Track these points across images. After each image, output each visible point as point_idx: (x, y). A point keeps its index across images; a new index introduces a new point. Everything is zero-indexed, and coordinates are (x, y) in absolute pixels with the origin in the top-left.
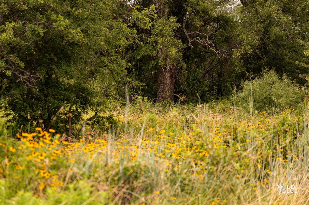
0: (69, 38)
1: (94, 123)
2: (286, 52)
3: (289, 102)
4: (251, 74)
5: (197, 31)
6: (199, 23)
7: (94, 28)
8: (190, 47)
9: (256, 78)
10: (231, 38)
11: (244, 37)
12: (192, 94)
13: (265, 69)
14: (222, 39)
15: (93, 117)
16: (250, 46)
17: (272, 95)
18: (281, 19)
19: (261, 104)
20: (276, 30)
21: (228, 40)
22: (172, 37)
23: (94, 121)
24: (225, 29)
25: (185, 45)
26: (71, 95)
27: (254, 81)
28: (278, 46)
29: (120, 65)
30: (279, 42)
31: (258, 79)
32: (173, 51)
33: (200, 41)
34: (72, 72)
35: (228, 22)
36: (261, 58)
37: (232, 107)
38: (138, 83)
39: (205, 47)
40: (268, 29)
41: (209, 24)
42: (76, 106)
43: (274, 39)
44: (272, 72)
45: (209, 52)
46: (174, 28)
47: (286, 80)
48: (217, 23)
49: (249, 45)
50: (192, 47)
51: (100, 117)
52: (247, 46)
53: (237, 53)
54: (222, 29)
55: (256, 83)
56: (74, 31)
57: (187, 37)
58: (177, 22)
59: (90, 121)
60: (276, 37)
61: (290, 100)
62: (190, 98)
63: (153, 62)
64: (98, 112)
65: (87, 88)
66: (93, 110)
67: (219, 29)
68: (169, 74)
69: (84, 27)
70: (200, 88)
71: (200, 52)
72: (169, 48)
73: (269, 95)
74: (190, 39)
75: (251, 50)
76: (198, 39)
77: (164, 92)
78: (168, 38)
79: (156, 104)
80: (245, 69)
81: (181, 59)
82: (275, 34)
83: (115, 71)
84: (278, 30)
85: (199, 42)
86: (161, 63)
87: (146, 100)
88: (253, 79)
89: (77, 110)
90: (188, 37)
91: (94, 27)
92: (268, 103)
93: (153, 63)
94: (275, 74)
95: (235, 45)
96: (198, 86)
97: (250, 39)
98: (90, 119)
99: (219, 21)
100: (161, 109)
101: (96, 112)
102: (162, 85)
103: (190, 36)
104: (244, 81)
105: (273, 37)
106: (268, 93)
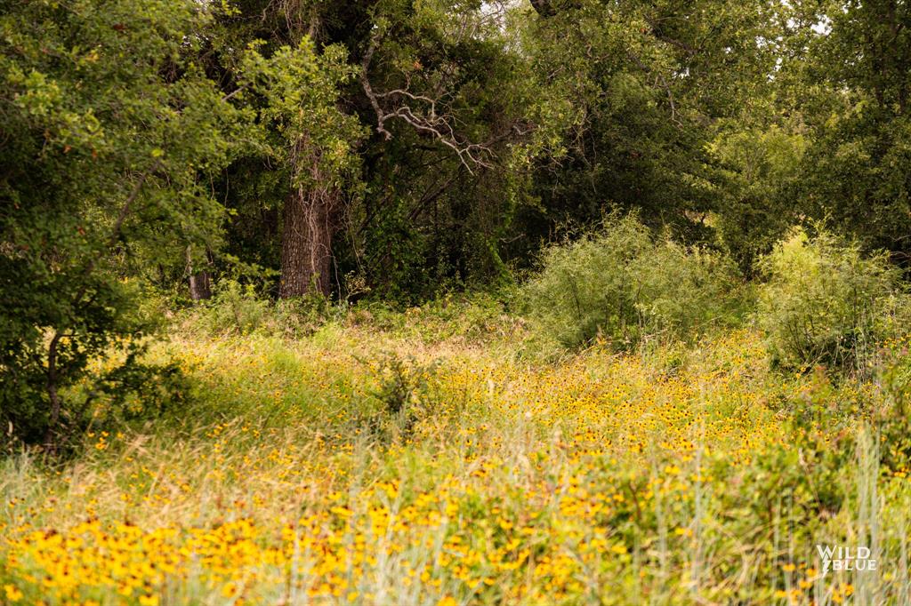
0: (61, 138)
1: (125, 386)
2: (655, 148)
3: (679, 309)
4: (569, 225)
5: (403, 87)
6: (406, 63)
7: (134, 107)
8: (383, 134)
9: (584, 238)
10: (500, 108)
11: (543, 110)
12: (384, 274)
13: (609, 210)
14: (475, 111)
15: (122, 368)
16: (561, 135)
17: (630, 287)
18: (653, 59)
19: (596, 314)
20: (628, 82)
21: (490, 116)
22: (333, 108)
23: (126, 380)
24: (482, 80)
25: (368, 129)
26: (59, 306)
27: (576, 245)
28: (635, 131)
29: (204, 214)
30: (638, 119)
31: (589, 239)
32: (339, 151)
33: (411, 118)
34: (66, 239)
35: (491, 60)
36: (583, 165)
37: (505, 318)
38: (259, 270)
39: (425, 134)
40: (606, 80)
41: (436, 65)
42: (73, 335)
43: (620, 110)
44: (631, 221)
45: (435, 149)
46: (343, 78)
47: (670, 245)
48: (460, 65)
49: (558, 132)
50: (388, 135)
51: (142, 368)
52: (553, 136)
53: (520, 157)
54: (475, 82)
55: (582, 252)
56: (75, 119)
57: (371, 105)
58: (349, 62)
59: (114, 380)
60: (629, 103)
61: (683, 305)
62: (376, 285)
63: (268, 176)
64: (136, 353)
65: (106, 284)
66: (121, 348)
67: (465, 82)
68: (315, 214)
69: (103, 101)
70: (408, 257)
71: (408, 149)
72: (324, 137)
73: (620, 288)
74: (380, 112)
75: (564, 150)
76: (405, 112)
77: (301, 267)
78: (322, 111)
79: (280, 305)
80: (539, 199)
81: (356, 172)
82: (625, 95)
83: (189, 235)
84: (633, 85)
85: (409, 121)
86: (298, 183)
87: (251, 294)
88: (574, 238)
89: (75, 347)
90: (375, 104)
91: (135, 104)
92: (617, 311)
93: (268, 180)
94: (639, 225)
95: (513, 129)
96: (402, 249)
97: (561, 115)
98: (111, 374)
99: (467, 59)
100: (295, 318)
101: (130, 352)
102: (295, 244)
103: (379, 100)
104: (549, 246)
105: (618, 103)
106: (617, 282)
